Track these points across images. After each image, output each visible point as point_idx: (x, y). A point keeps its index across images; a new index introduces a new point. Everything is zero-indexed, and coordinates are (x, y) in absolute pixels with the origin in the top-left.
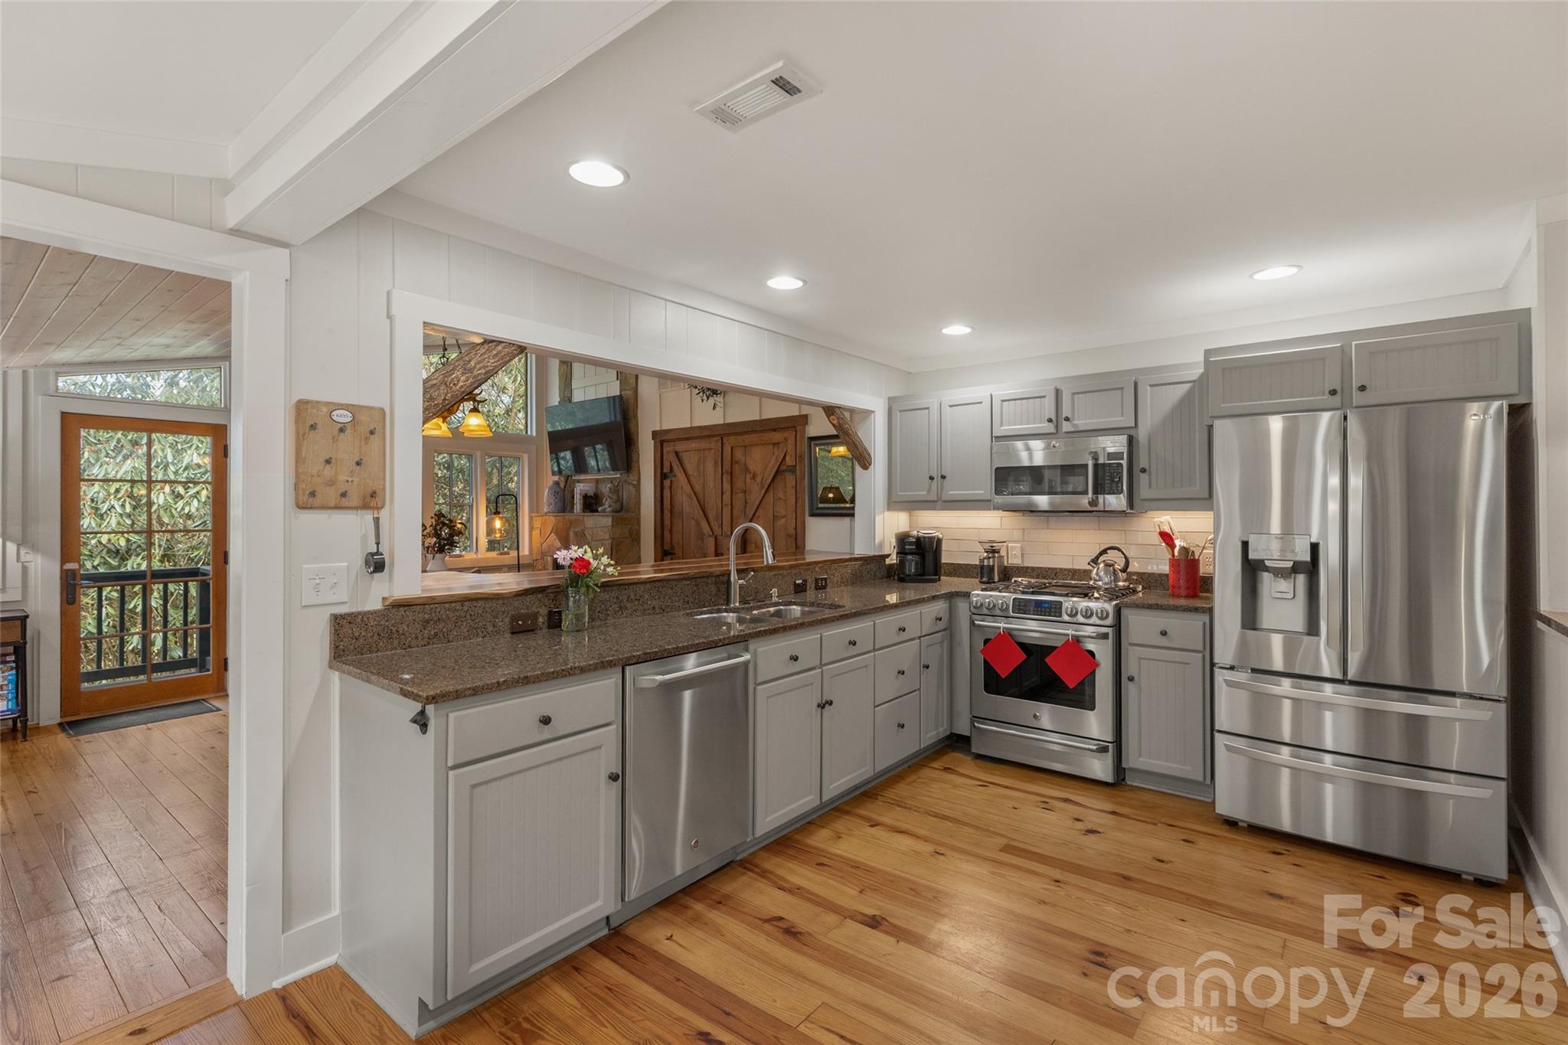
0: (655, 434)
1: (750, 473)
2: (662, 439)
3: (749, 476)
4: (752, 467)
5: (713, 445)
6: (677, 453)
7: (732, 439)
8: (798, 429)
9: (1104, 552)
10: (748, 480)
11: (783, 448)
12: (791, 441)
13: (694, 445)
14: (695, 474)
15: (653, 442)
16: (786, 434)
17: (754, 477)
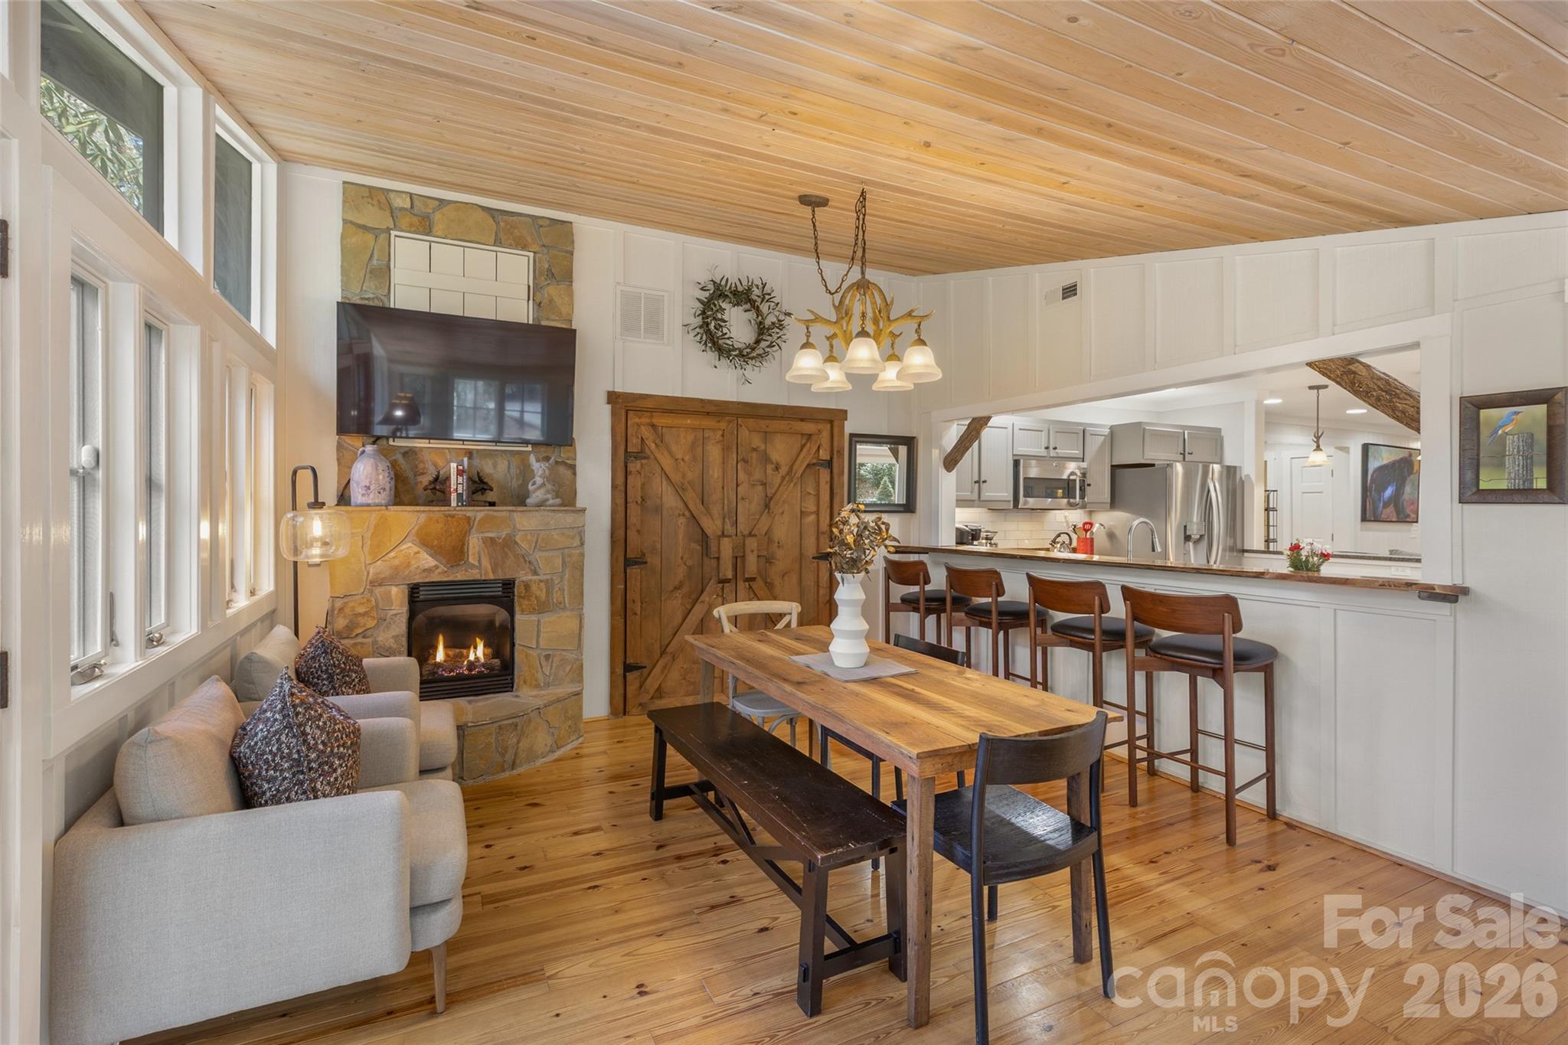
0: (613, 398)
1: (772, 463)
2: (623, 405)
3: (770, 467)
4: (775, 456)
5: (723, 425)
6: (653, 426)
7: (751, 422)
8: (836, 423)
9: (1059, 535)
10: (769, 471)
11: (816, 441)
12: (826, 434)
13: (689, 421)
14: (687, 458)
15: (609, 407)
16: (820, 426)
17: (777, 468)
